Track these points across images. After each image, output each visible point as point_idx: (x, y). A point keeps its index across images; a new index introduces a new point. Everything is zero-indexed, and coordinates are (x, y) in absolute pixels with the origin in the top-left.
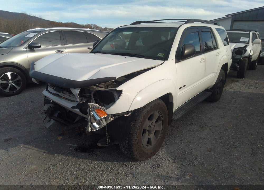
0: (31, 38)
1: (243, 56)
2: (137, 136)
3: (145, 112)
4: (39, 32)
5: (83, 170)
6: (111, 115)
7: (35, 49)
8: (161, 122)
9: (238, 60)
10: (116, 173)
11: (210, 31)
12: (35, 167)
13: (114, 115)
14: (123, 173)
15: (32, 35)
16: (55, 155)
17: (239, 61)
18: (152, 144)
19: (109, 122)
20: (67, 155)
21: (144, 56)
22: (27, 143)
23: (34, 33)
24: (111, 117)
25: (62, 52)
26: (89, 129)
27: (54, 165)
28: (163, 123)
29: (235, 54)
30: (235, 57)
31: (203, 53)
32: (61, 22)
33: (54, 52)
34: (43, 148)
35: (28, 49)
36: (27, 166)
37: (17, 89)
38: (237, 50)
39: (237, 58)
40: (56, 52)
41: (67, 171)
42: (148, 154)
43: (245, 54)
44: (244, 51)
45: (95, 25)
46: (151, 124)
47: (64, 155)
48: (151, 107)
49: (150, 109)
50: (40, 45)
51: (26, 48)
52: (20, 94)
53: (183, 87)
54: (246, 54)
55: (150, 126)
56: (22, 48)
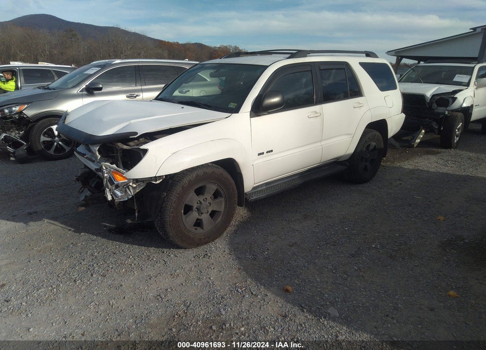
0: (90, 76)
1: (449, 108)
2: (171, 211)
3: (186, 181)
4: (103, 67)
5: (107, 252)
6: (133, 179)
7: (95, 92)
8: (223, 199)
9: (441, 116)
10: (146, 259)
11: (344, 69)
12: (52, 244)
13: (136, 181)
14: (155, 259)
15: (91, 71)
16: (82, 234)
17: (443, 117)
18: (204, 228)
19: (137, 191)
20: (96, 235)
21: (211, 107)
22: (54, 218)
23: (96, 68)
24: (133, 183)
25: (137, 97)
26: (109, 197)
27: (75, 245)
28: (226, 201)
29: (436, 105)
30: (436, 111)
31: (319, 103)
32: (178, 43)
33: (123, 97)
34: (71, 226)
35: (85, 92)
36: (42, 242)
37: (65, 150)
38: (438, 97)
39: (440, 111)
40: (127, 97)
41: (87, 252)
42: (193, 239)
43: (454, 104)
44: (451, 100)
45: (236, 47)
46: (204, 200)
47: (93, 234)
48: (197, 176)
49: (194, 178)
50: (101, 86)
51: (82, 91)
52: (71, 158)
53: (267, 152)
54: (456, 105)
55: (201, 203)
56: (76, 91)
